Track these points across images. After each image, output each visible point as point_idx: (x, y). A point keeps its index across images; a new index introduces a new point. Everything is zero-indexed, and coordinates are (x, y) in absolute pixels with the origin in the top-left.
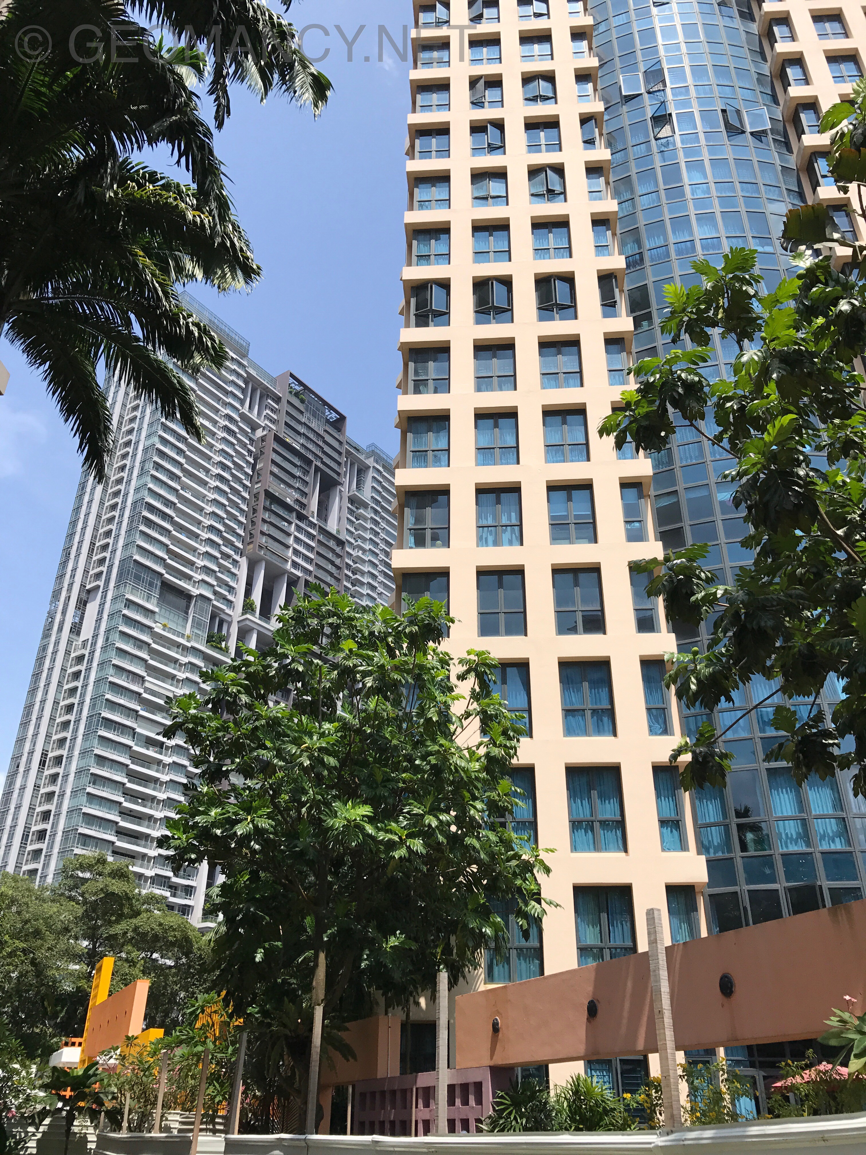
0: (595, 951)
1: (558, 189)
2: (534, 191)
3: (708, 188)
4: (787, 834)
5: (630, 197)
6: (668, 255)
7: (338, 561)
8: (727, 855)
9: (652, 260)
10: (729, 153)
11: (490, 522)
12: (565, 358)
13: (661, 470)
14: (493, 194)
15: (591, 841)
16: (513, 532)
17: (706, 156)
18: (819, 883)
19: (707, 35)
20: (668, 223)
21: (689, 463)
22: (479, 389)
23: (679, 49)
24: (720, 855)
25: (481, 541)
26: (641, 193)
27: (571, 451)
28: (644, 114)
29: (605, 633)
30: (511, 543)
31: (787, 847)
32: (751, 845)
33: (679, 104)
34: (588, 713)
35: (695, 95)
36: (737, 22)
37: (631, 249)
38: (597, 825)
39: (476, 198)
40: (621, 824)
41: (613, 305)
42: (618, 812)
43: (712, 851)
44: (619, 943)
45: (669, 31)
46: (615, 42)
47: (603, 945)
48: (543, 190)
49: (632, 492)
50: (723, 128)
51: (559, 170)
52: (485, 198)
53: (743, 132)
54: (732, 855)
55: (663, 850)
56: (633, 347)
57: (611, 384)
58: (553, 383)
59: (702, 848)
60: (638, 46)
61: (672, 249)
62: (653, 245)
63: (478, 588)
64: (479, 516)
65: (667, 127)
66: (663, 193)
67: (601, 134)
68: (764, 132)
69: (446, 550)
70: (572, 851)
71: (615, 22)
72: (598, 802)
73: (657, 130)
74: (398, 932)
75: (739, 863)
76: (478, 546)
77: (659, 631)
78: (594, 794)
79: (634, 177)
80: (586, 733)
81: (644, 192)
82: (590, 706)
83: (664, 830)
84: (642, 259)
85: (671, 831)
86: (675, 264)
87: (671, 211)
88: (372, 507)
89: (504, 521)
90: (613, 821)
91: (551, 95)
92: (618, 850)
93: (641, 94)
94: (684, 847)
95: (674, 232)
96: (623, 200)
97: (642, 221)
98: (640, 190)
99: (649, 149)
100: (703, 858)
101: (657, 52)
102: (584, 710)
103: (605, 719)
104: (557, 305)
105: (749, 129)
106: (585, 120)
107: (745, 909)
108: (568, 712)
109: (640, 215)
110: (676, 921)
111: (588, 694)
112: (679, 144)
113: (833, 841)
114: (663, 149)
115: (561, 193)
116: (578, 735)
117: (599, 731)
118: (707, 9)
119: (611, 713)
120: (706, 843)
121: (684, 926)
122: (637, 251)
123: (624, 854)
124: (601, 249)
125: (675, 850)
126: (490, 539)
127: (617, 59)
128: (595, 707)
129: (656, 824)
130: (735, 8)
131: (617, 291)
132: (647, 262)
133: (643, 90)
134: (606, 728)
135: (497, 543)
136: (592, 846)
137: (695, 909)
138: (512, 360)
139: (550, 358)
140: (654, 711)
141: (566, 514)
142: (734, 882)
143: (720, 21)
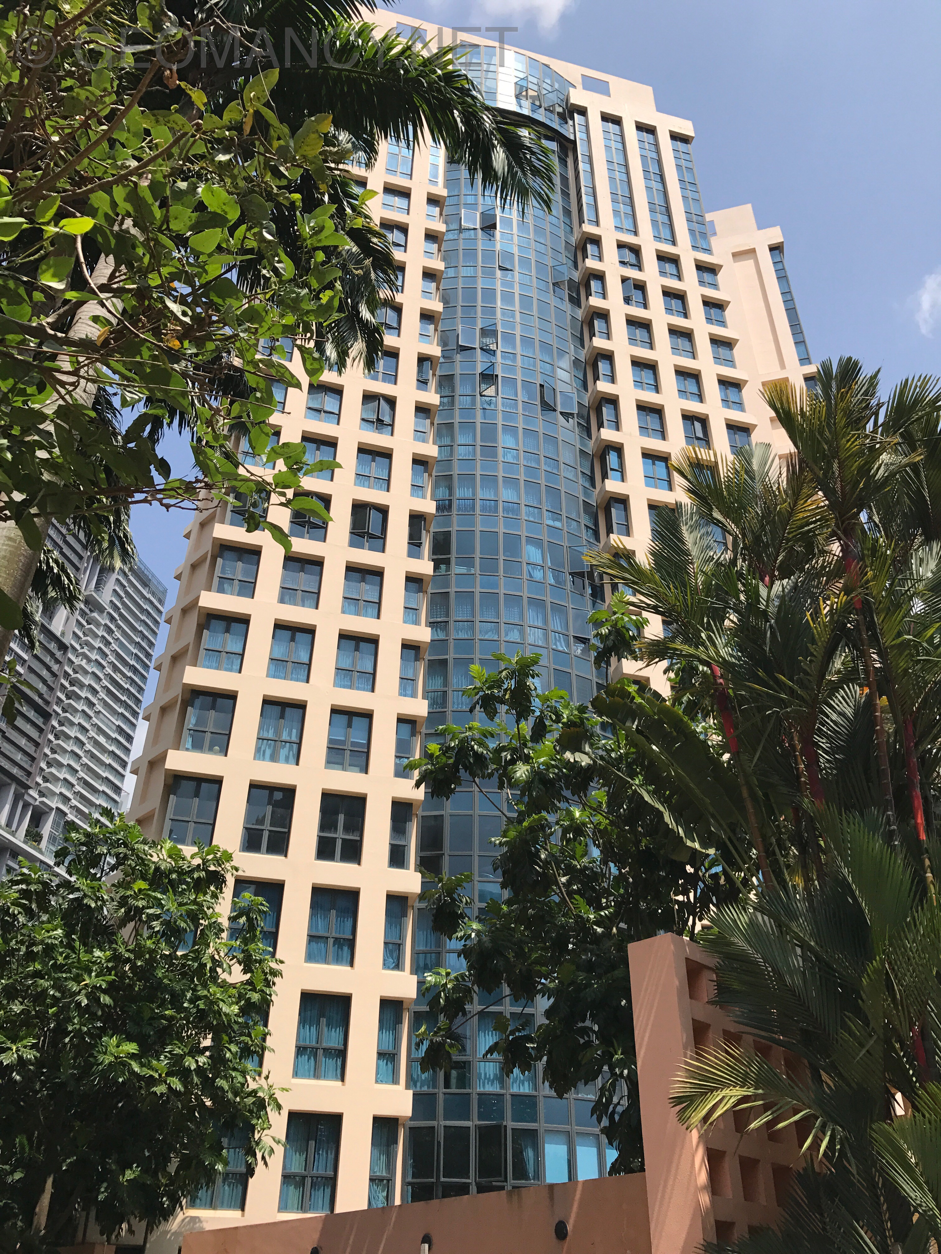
0: (297, 1179)
1: (387, 419)
2: (365, 417)
3: (518, 455)
4: (485, 1074)
5: (449, 443)
6: (473, 508)
7: (55, 667)
8: (431, 1090)
9: (459, 510)
10: (540, 426)
11: (271, 735)
12: (368, 587)
13: (435, 710)
14: (326, 409)
15: (312, 1069)
16: (291, 749)
17: (521, 425)
18: (505, 1123)
19: (540, 310)
20: (478, 478)
21: (459, 709)
22: (282, 600)
23: (513, 316)
24: (425, 1089)
25: (259, 753)
26: (460, 443)
27: (359, 677)
28: (474, 368)
29: (359, 864)
30: (287, 761)
31: (484, 1086)
32: (453, 1081)
33: (506, 367)
34: (331, 941)
35: (520, 365)
36: (567, 306)
37: (442, 493)
38: (320, 1052)
39: (310, 408)
40: (342, 1054)
41: (419, 545)
42: (342, 1042)
43: (419, 1084)
44: (321, 1172)
45: (508, 297)
46: (460, 291)
47: (306, 1173)
48: (374, 417)
49: (407, 728)
50: (538, 402)
51: (391, 402)
52: (318, 411)
53: (555, 410)
54: (436, 1091)
55: (377, 1082)
56: (430, 588)
57: (405, 622)
58: (353, 608)
59: (411, 1082)
60: (480, 303)
61: (478, 503)
62: (462, 496)
63: (248, 802)
64: (261, 727)
65: (493, 387)
66: (478, 448)
67: (434, 375)
68: (572, 414)
69: (222, 758)
70: (293, 1077)
71: (464, 272)
72: (325, 1029)
73: (484, 386)
74: (135, 1165)
75: (441, 1098)
76: (254, 759)
77: (408, 868)
78: (323, 1021)
79: (456, 426)
80: (326, 962)
81: (463, 442)
82: (334, 935)
83: (381, 1062)
84: (450, 506)
85: (387, 1064)
86: (479, 519)
87: (483, 469)
88: (109, 613)
89: (285, 737)
90: (335, 1050)
91: (395, 325)
92: (336, 1079)
93: (475, 348)
94: (395, 1081)
95: (482, 488)
96: (443, 444)
97: (456, 471)
98: (460, 439)
99: (474, 402)
100: (410, 1093)
101: (494, 313)
102: (327, 938)
103: (346, 949)
104: (368, 533)
105: (559, 409)
106: (423, 359)
107: (439, 1143)
108: (312, 938)
109: (456, 464)
110: (376, 1152)
111: (334, 920)
112: (500, 407)
113: (523, 1084)
114: (486, 406)
115: (390, 425)
116: (317, 962)
117: (338, 960)
118: (542, 285)
119: (351, 944)
120: (415, 1076)
121: (383, 1158)
122: (447, 497)
123: (340, 1083)
124: (416, 488)
125: (387, 1083)
126: (268, 752)
127: (459, 308)
128: (338, 936)
129: (375, 1055)
130: (567, 291)
131: (424, 532)
132: (454, 511)
133: (477, 346)
134: (345, 959)
135: (274, 758)
136: (312, 1073)
137: (396, 1142)
138: (318, 578)
139: (354, 584)
140: (390, 946)
141: (343, 739)
142: (434, 1117)
143: (553, 301)
